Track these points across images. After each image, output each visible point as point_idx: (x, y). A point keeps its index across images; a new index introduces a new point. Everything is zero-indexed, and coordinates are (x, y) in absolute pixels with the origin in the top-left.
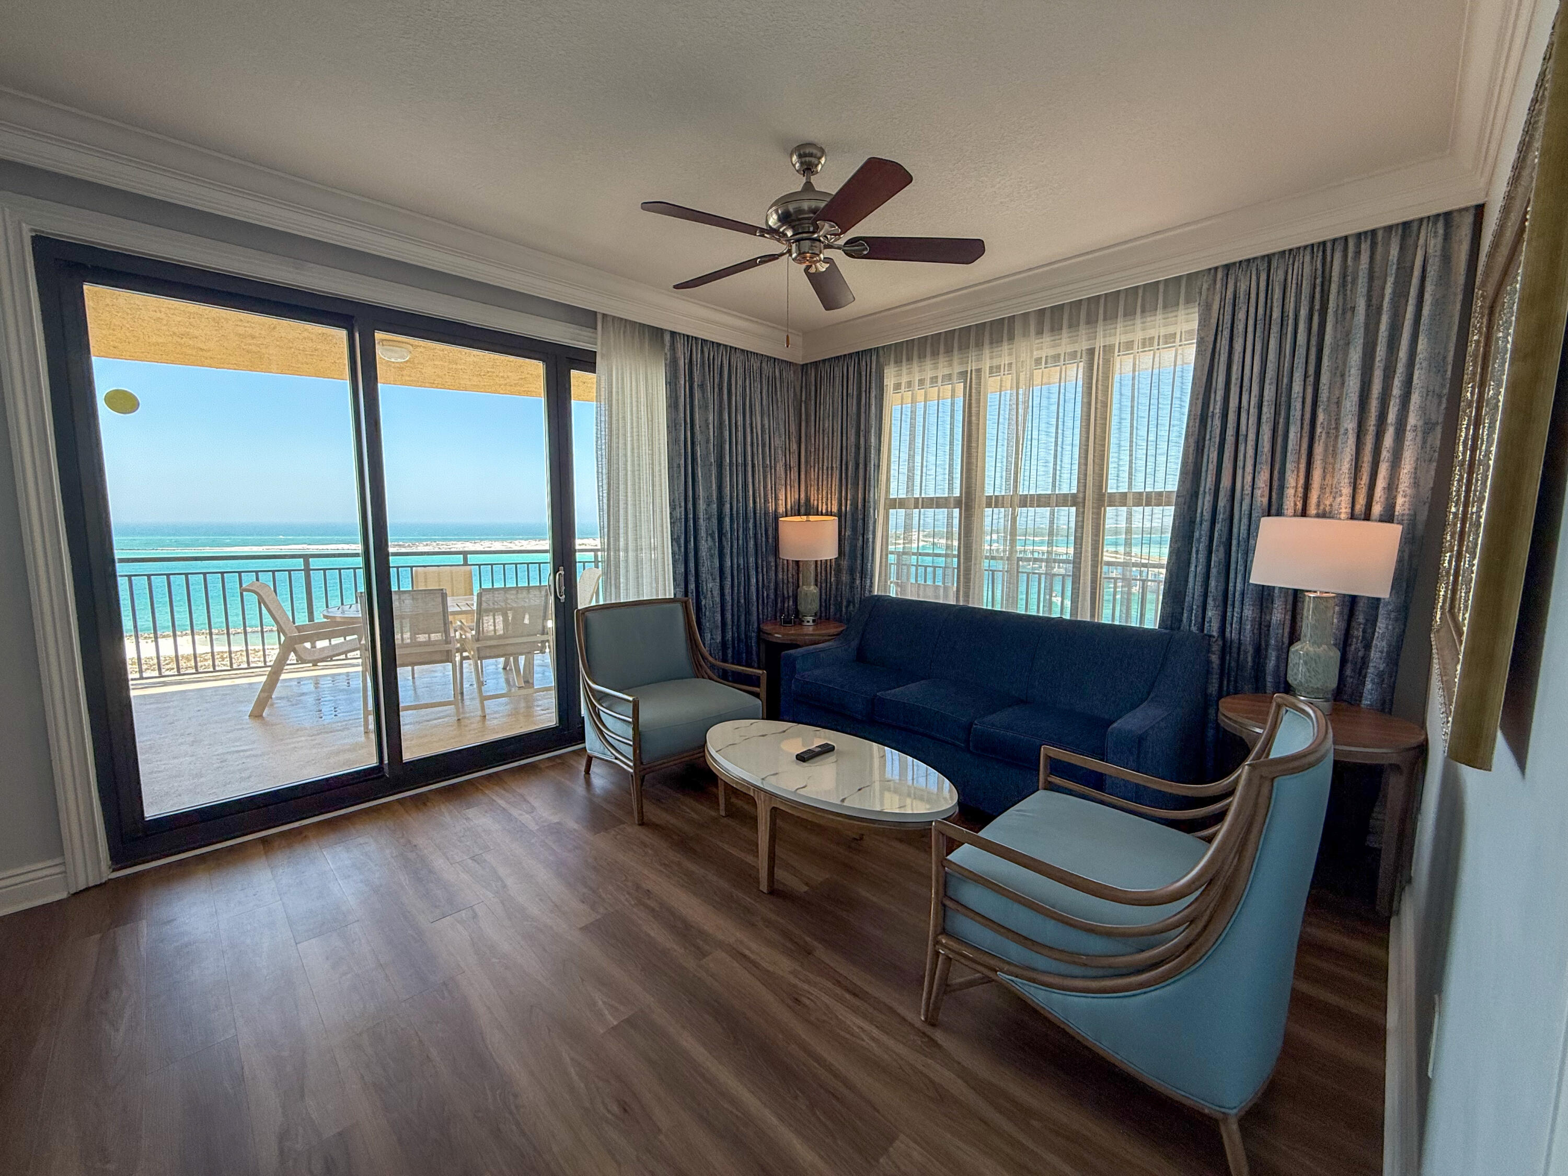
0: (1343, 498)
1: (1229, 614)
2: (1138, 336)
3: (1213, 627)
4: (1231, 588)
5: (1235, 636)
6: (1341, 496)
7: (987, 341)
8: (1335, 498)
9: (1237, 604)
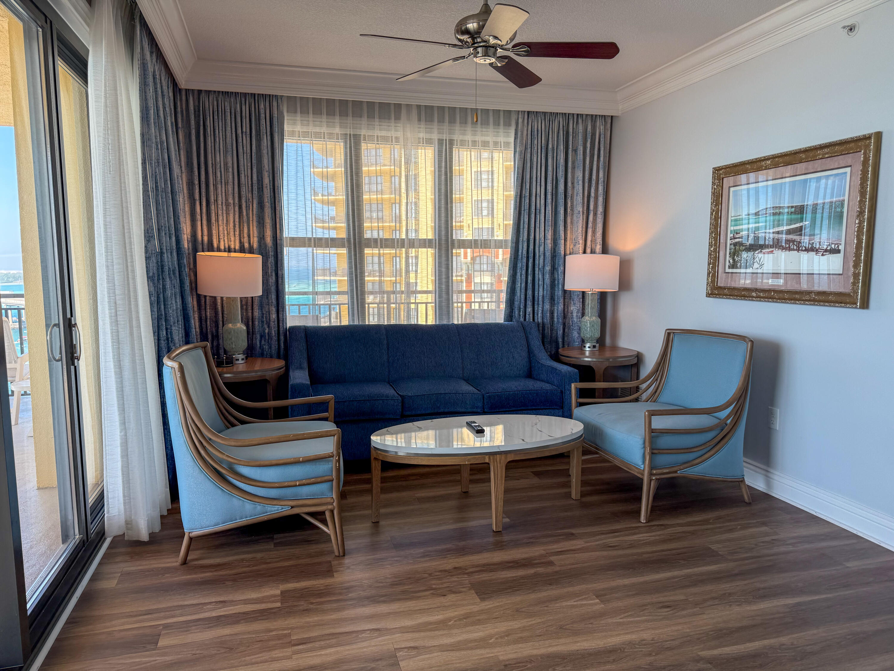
0: (580, 245)
1: (536, 309)
2: (479, 138)
3: (529, 317)
4: (536, 294)
5: (540, 320)
6: (579, 244)
7: (377, 115)
8: (575, 245)
9: (541, 303)
